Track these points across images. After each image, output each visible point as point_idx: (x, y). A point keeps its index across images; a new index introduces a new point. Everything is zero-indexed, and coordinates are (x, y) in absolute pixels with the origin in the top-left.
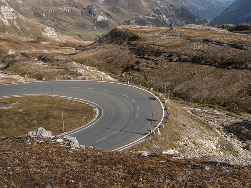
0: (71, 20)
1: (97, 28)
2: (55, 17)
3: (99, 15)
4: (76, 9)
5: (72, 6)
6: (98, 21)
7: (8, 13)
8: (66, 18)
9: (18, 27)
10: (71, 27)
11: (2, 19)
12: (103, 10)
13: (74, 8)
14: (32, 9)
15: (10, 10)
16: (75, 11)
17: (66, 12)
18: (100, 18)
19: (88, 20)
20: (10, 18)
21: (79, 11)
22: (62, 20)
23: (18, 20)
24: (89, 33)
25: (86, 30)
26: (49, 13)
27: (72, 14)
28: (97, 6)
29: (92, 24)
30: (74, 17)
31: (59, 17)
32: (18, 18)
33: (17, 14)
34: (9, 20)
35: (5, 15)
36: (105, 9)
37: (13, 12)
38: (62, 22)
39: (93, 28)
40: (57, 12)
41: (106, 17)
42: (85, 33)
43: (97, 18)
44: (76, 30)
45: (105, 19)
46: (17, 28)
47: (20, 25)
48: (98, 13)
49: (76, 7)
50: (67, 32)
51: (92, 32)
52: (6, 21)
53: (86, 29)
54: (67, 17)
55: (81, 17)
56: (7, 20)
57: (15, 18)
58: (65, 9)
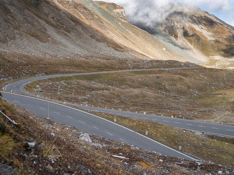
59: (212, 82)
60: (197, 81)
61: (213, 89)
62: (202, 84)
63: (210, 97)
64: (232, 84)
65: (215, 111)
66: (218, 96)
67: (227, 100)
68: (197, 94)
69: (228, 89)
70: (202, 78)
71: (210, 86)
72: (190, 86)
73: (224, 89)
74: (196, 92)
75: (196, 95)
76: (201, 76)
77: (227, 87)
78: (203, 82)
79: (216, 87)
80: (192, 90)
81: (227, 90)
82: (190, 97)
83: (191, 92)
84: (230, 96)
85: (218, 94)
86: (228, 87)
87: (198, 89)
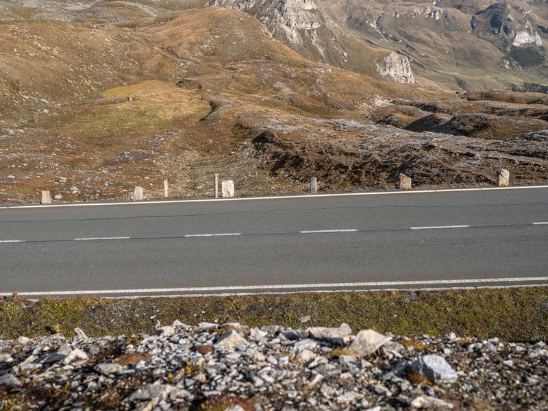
0: (443, 42)
1: (510, 65)
2: (400, 32)
3: (521, 30)
4: (458, 14)
5: (446, 5)
6: (514, 47)
7: (301, 13)
8: (430, 36)
9: (321, 50)
10: (440, 60)
11: (287, 28)
12: (531, 20)
13: (452, 11)
14: (345, 8)
15: (307, 8)
16: (454, 18)
17: (430, 18)
18: (522, 39)
19: (488, 44)
20: (304, 25)
21: (464, 17)
22: (419, 41)
23: (323, 31)
24: (487, 77)
25: (480, 71)
26: (385, 22)
27: (447, 26)
28: (516, 8)
29: (497, 54)
30: (451, 33)
31: (410, 31)
32: (323, 27)
33: (322, 18)
34: (301, 32)
35: (293, 18)
36: (537, 17)
37: (312, 11)
38: (417, 46)
39: (500, 66)
40: (408, 19)
41: (538, 36)
42: (477, 78)
43: (513, 40)
44: (454, 67)
45: (534, 43)
46: (318, 52)
47: (326, 45)
48: (518, 25)
49: (459, 7)
50: (428, 73)
51: (497, 76)
52: (295, 34)
53: (480, 66)
54: (433, 34)
55: (469, 35)
56: (298, 30)
57: (316, 26)
58: (429, 11)
59: (80, 65)
60: (34, 64)
61: (89, 87)
62: (52, 71)
63: (94, 114)
64: (139, 68)
65: (156, 157)
66: (119, 107)
67: (154, 116)
68: (49, 108)
69: (135, 83)
70: (45, 52)
71: (78, 80)
72: (18, 81)
73: (121, 85)
74: (44, 100)
75: (46, 111)
76: (39, 45)
77: (128, 76)
78: (54, 65)
79: (95, 79)
80: (26, 94)
81: (132, 86)
82: (29, 121)
83: (27, 101)
84: (155, 102)
85: (115, 102)
86: (132, 77)
87: (46, 91)
